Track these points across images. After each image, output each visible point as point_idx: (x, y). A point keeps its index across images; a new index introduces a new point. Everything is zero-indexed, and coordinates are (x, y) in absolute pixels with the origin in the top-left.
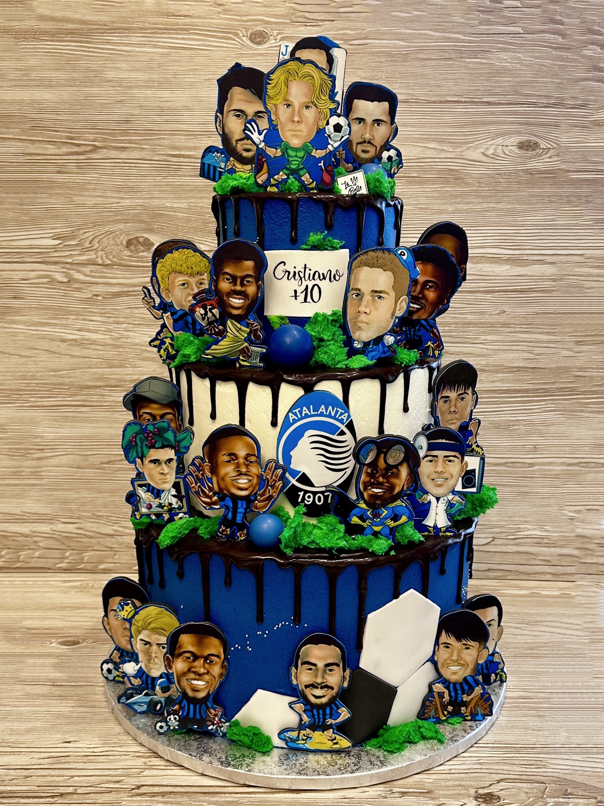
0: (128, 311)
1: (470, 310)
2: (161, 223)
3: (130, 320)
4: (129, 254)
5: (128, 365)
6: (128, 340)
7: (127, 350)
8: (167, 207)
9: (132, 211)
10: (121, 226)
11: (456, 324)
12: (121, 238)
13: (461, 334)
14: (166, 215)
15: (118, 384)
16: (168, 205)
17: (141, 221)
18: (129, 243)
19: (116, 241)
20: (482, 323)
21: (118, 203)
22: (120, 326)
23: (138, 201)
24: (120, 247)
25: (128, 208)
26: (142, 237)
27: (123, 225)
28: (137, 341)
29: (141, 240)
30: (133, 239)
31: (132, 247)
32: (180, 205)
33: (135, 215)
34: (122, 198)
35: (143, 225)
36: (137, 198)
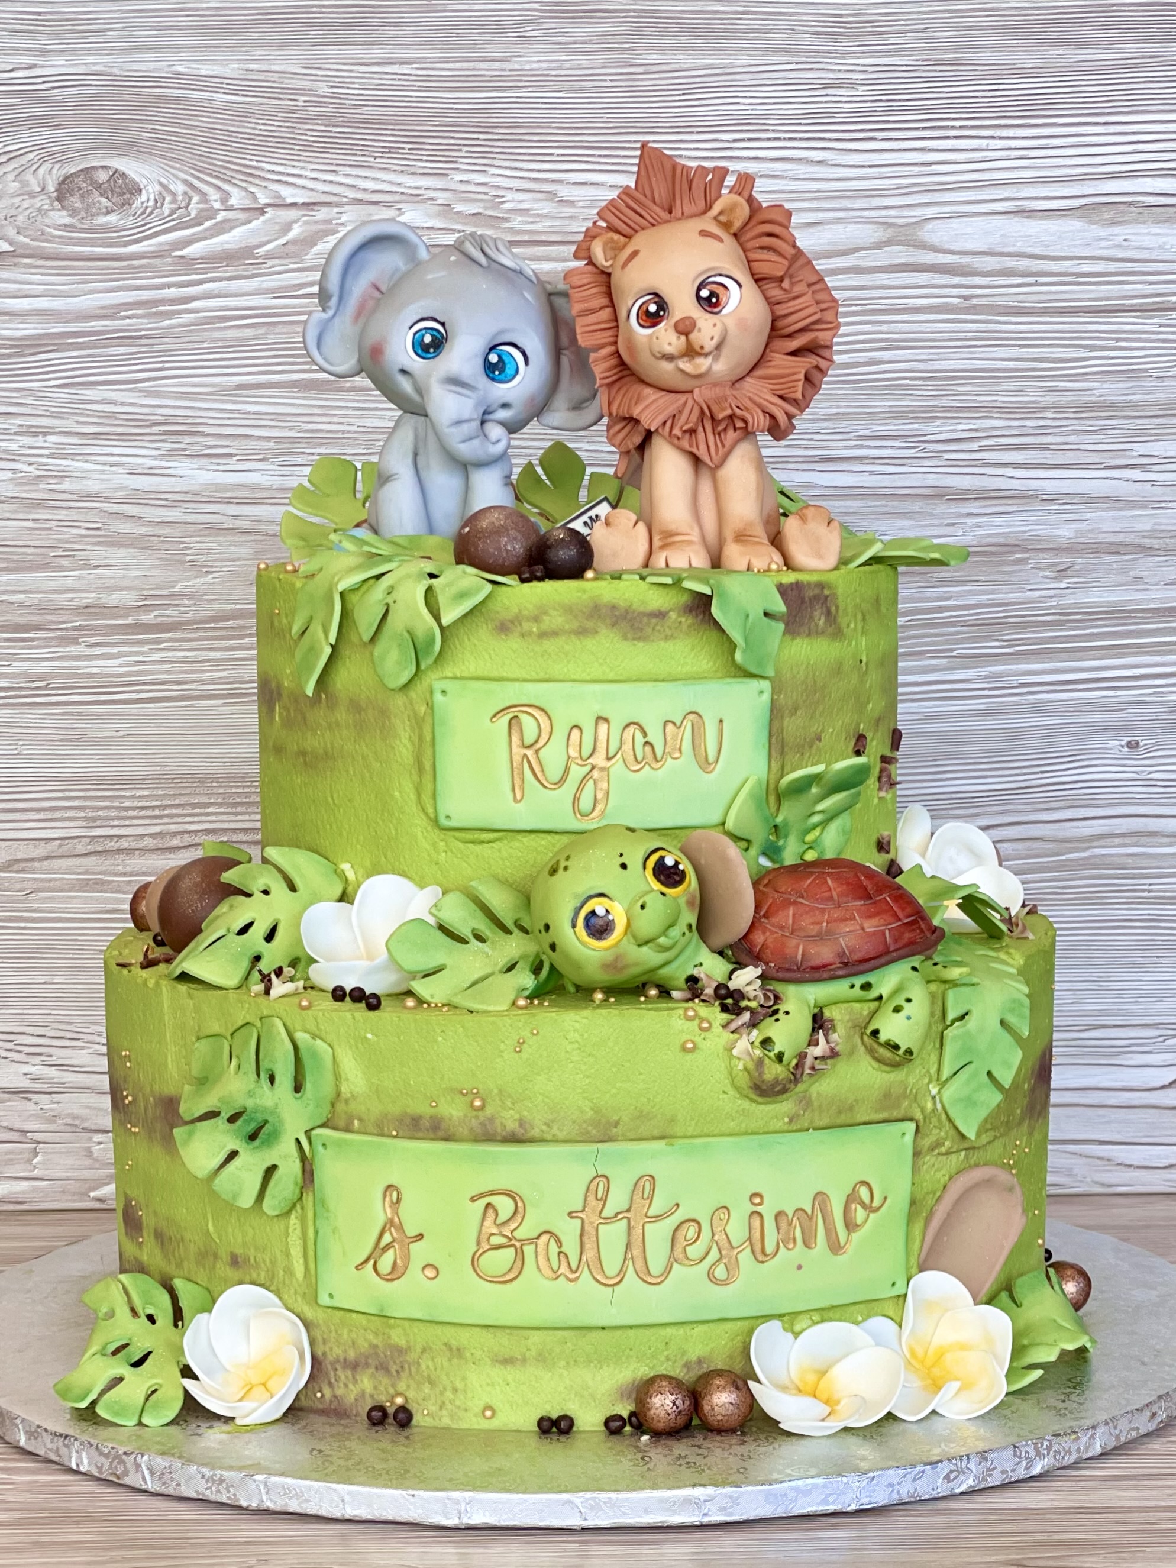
0: (63, 394)
1: (1095, 365)
2: (163, 123)
3: (69, 424)
4: (67, 220)
5: (64, 562)
6: (66, 485)
7: (62, 515)
8: (179, 75)
9: (74, 91)
10: (42, 136)
11: (1059, 408)
12: (41, 171)
13: (1072, 439)
14: (177, 100)
15: (36, 619)
16: (181, 69)
17: (99, 121)
18: (64, 190)
19: (25, 184)
20: (1135, 406)
21: (34, 66)
22: (39, 441)
23: (91, 59)
24: (37, 202)
25: (63, 82)
26: (103, 167)
27: (46, 132)
28: (93, 486)
29: (102, 176)
30: (76, 174)
31: (76, 202)
32: (216, 70)
33: (81, 103)
34: (44, 53)
35: (106, 133)
36: (90, 52)
